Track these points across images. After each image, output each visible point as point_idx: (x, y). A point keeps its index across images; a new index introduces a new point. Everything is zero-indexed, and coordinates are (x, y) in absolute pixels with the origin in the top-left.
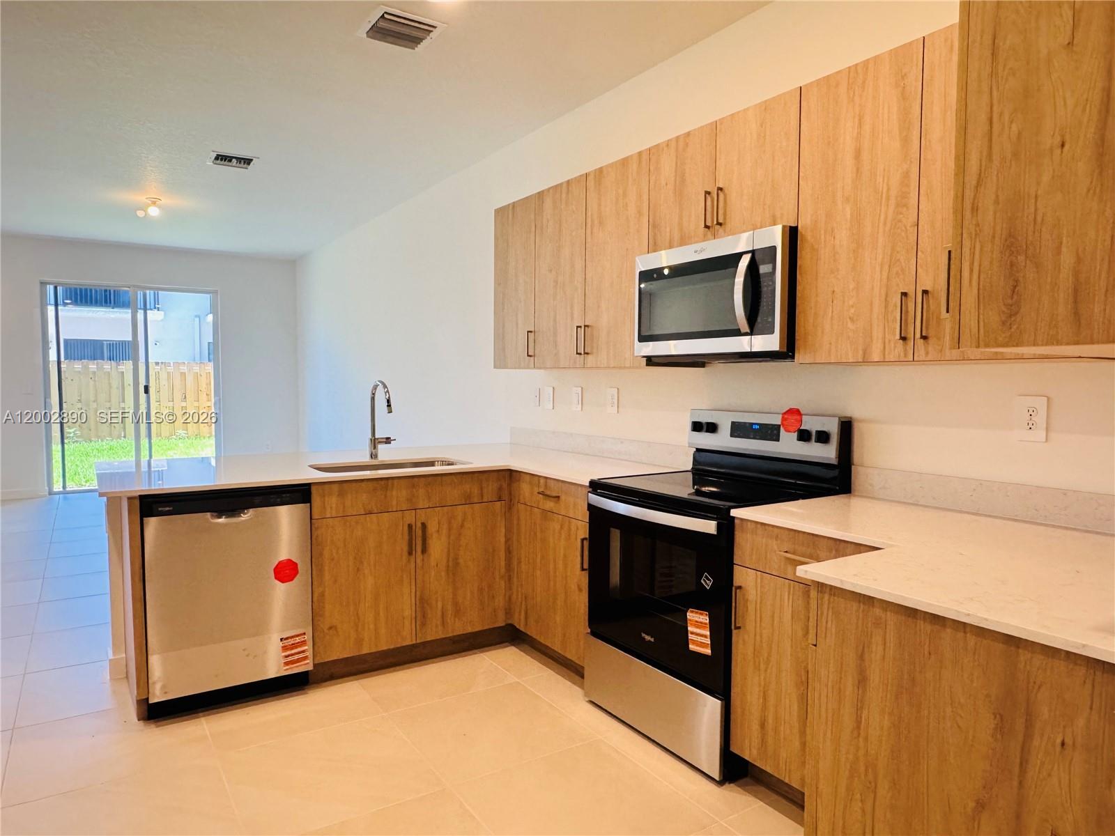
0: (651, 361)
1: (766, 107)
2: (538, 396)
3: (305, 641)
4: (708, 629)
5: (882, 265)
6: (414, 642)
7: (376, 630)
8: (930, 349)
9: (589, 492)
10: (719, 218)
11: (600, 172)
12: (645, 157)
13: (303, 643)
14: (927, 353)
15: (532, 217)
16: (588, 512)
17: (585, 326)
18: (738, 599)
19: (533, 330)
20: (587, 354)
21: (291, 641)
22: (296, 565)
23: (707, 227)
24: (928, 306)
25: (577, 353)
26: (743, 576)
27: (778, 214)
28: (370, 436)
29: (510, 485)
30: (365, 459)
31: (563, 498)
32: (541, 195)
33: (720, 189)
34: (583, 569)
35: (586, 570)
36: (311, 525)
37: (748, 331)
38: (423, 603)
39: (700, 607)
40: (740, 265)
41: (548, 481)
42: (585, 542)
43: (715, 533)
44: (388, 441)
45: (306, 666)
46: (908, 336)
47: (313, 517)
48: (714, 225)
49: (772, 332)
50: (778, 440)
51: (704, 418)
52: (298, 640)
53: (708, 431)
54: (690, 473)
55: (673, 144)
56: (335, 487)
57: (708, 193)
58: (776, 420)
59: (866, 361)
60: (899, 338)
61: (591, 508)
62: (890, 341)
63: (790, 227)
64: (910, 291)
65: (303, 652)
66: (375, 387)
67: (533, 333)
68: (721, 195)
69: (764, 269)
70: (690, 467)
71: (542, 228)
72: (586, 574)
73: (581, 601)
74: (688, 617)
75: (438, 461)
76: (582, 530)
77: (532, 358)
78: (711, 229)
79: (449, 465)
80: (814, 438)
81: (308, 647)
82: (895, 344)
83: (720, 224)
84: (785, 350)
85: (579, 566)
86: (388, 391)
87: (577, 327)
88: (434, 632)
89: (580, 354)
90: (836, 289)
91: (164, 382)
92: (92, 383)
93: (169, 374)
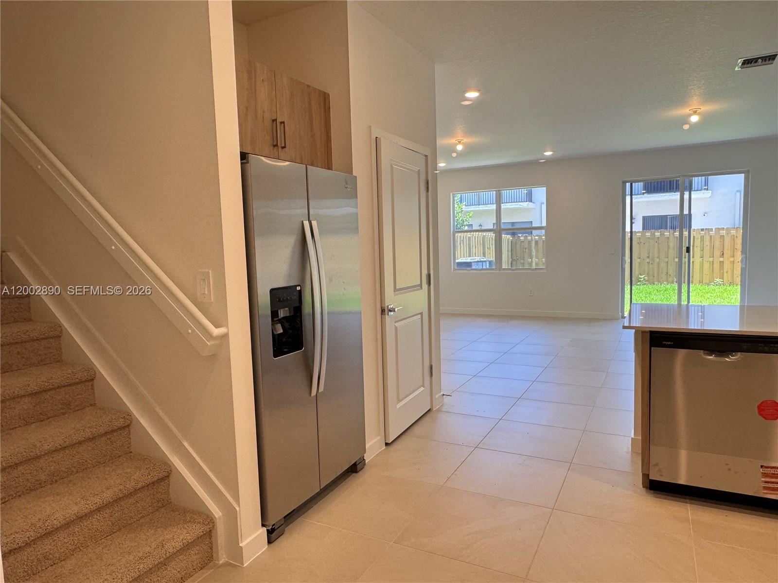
21: (771, 471)
91: (707, 243)
92: (656, 244)
93: (711, 237)
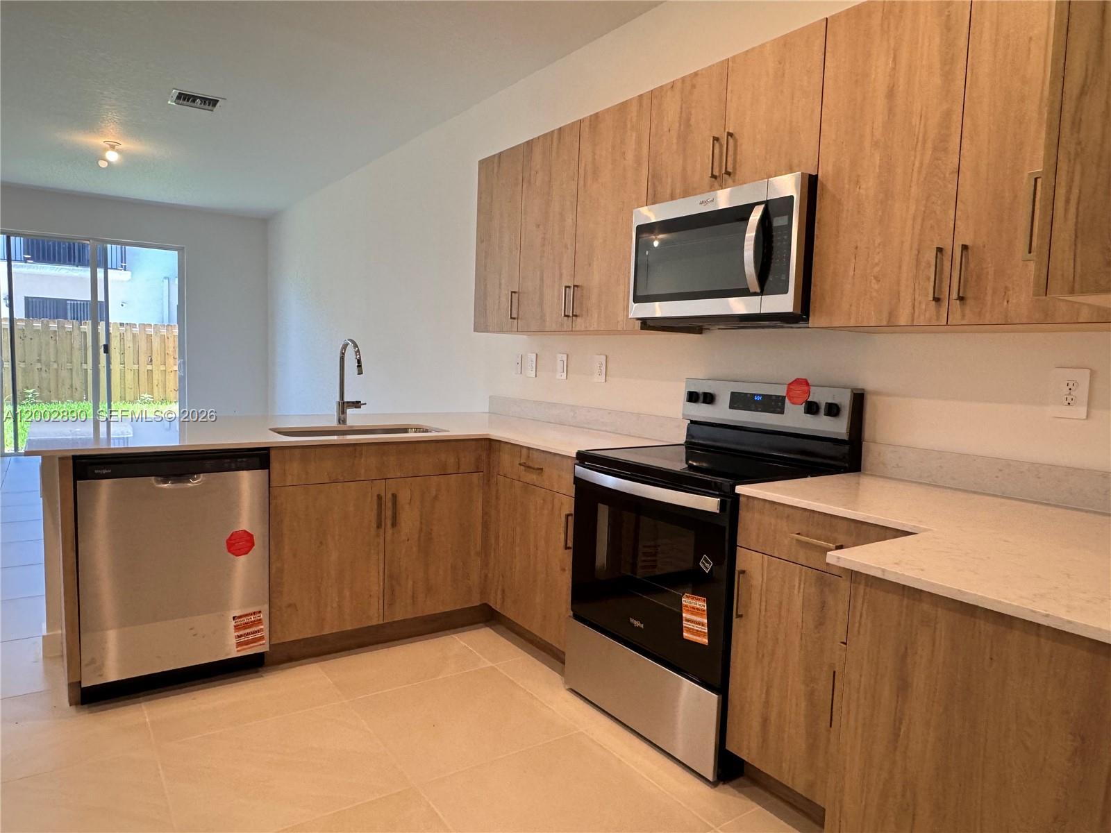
0: (648, 324)
1: (786, 42)
2: (520, 364)
3: (260, 620)
4: (706, 616)
5: (914, 219)
6: (381, 622)
7: (339, 607)
8: (967, 311)
9: (575, 464)
10: (728, 167)
11: (596, 118)
12: (646, 102)
13: (259, 622)
14: (963, 316)
15: (520, 169)
16: (574, 486)
17: (574, 286)
18: (740, 585)
19: (516, 290)
20: (576, 316)
21: (246, 620)
22: (251, 536)
23: (714, 177)
24: (967, 262)
25: (565, 316)
26: (746, 559)
27: (796, 161)
28: (338, 399)
29: (489, 456)
30: (332, 423)
31: (546, 470)
32: (529, 144)
33: (730, 134)
34: (567, 548)
35: (569, 548)
36: (270, 495)
37: (758, 290)
38: (392, 581)
39: (696, 592)
40: (751, 218)
41: (531, 451)
42: (570, 518)
43: (718, 512)
44: (357, 404)
45: (262, 647)
46: (942, 297)
47: (271, 486)
48: (722, 175)
49: (786, 292)
50: (782, 412)
51: (701, 389)
52: (252, 618)
53: (705, 402)
54: (684, 447)
55: (679, 85)
56: (297, 452)
57: (716, 139)
58: (781, 391)
59: (891, 326)
60: (932, 299)
61: (578, 481)
62: (920, 303)
63: (810, 175)
64: (947, 245)
65: (259, 631)
66: (345, 346)
67: (517, 295)
68: (731, 141)
69: (778, 222)
70: (683, 440)
71: (529, 182)
72: (570, 552)
73: (564, 581)
74: (683, 603)
75: (411, 429)
76: (567, 505)
77: (516, 321)
78: (718, 179)
79: (423, 432)
80: (822, 411)
81: (264, 627)
82: (927, 305)
83: (728, 173)
84: (799, 312)
85: (562, 544)
86: (358, 351)
87: (566, 287)
88: (403, 612)
89: (568, 316)
90: (859, 245)
91: (129, 344)
92: (52, 342)
93: (134, 336)
